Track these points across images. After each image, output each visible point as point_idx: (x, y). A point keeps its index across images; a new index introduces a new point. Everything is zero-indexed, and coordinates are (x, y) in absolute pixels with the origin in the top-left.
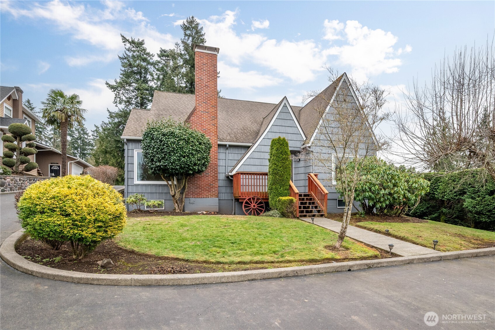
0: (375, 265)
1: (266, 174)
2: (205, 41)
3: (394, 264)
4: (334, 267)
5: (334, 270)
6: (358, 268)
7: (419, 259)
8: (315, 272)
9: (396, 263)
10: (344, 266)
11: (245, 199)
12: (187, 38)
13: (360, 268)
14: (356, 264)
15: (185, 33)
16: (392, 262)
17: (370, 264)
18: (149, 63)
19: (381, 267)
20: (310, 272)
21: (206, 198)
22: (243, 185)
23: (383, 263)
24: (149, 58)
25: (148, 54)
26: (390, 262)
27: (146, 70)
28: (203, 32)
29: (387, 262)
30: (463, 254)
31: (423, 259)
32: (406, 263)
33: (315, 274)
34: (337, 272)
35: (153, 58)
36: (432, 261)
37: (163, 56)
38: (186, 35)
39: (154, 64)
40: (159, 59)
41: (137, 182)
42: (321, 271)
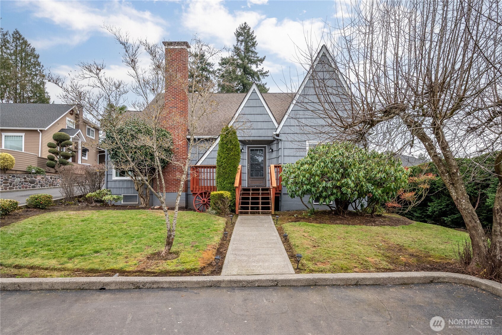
0: (148, 285)
1: (214, 167)
2: (256, 43)
3: (183, 286)
4: (76, 283)
5: (78, 287)
6: (117, 287)
7: (230, 281)
8: (47, 287)
9: (185, 285)
10: (93, 283)
11: (196, 193)
12: (239, 44)
13: (121, 287)
14: (114, 282)
15: (237, 39)
16: (178, 282)
17: (137, 283)
18: (210, 72)
19: (158, 288)
20: (39, 287)
21: (173, 192)
22: (204, 179)
23: (162, 282)
24: (208, 68)
25: (209, 64)
26: (174, 282)
27: (207, 79)
28: (254, 35)
29: (170, 283)
30: (325, 280)
31: (240, 281)
32: (206, 285)
33: (46, 290)
34: (82, 289)
35: (213, 66)
36: (259, 286)
37: (223, 64)
38: (238, 41)
39: (213, 72)
40: (220, 67)
41: (115, 178)
42: (56, 287)
